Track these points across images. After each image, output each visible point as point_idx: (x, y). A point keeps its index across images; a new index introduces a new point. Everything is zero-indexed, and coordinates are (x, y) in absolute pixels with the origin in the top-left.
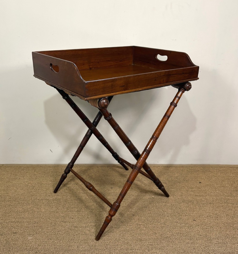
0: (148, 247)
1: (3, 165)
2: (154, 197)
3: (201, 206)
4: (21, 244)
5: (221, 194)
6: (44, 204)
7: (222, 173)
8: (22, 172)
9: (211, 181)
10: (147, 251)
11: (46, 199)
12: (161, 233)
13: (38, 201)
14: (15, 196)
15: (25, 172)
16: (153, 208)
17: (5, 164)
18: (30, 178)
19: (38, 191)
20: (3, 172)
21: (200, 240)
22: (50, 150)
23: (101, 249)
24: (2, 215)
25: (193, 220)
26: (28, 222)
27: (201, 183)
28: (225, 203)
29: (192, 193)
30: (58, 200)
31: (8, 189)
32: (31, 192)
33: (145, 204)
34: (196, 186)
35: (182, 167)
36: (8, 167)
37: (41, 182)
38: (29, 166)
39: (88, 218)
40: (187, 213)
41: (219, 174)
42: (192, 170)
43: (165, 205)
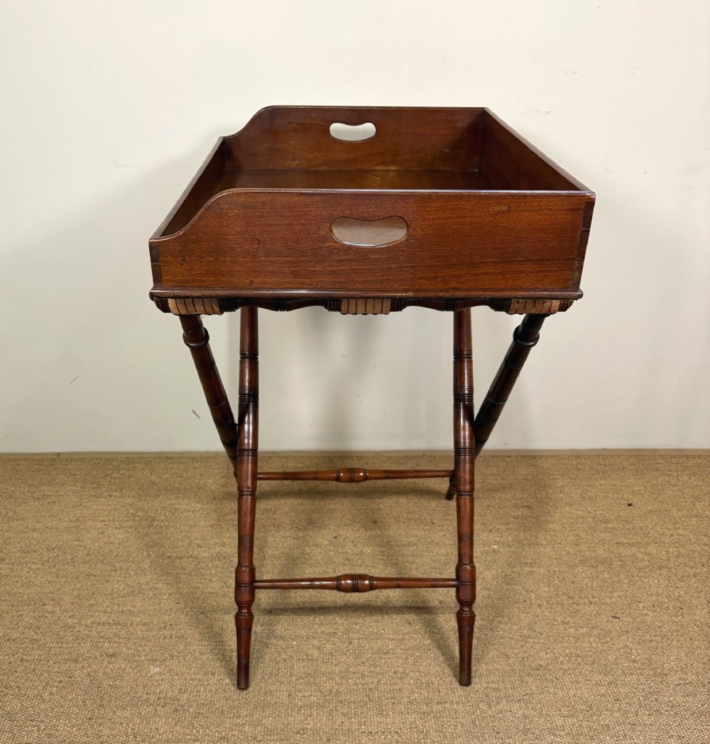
0: (487, 695)
1: (59, 454)
2: (498, 548)
3: (633, 576)
4: (133, 688)
5: (691, 540)
6: (185, 569)
7: (694, 476)
8: (115, 476)
9: (661, 498)
10: (483, 706)
11: (191, 557)
12: (521, 655)
13: (167, 561)
14: (100, 548)
15: (123, 474)
17: (64, 453)
18: (139, 494)
19: (167, 533)
20: (62, 477)
21: (632, 674)
22: (194, 411)
23: (354, 703)
24: (72, 604)
25: (613, 617)
26: (144, 624)
27: (631, 507)
28: (703, 565)
29: (607, 536)
30: (224, 558)
31: (79, 526)
32: (147, 535)
34: (619, 516)
35: (576, 458)
36: (73, 462)
37: (171, 504)
38: (134, 458)
40: (593, 597)
41: (686, 478)
42: (605, 466)
43: (531, 573)
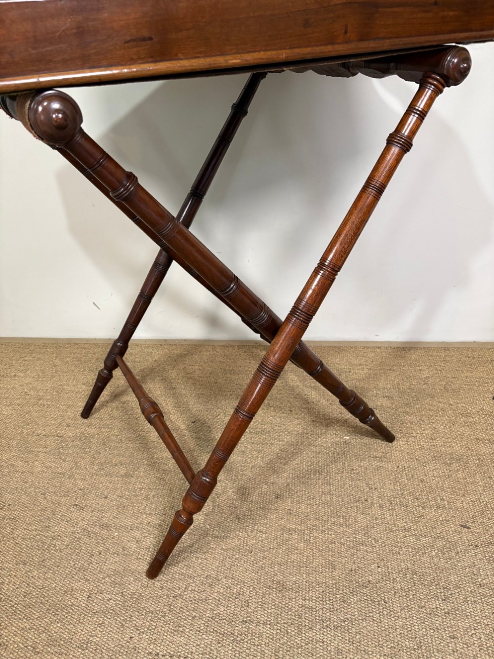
0: (300, 617)
2: (350, 439)
6: (47, 448)
8: (27, 358)
11: (57, 435)
13: (35, 438)
16: (341, 477)
18: (39, 375)
19: (46, 412)
22: (94, 303)
25: (462, 526)
29: (467, 431)
33: (319, 461)
34: (482, 409)
37: (61, 385)
38: (49, 344)
39: (147, 498)
42: (474, 358)
43: (378, 468)
